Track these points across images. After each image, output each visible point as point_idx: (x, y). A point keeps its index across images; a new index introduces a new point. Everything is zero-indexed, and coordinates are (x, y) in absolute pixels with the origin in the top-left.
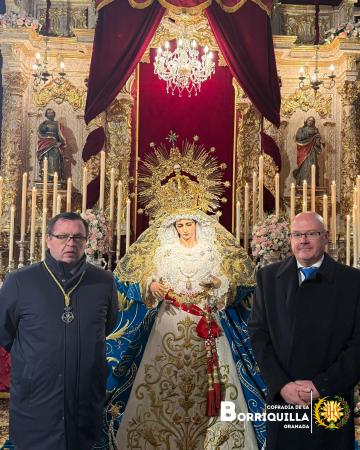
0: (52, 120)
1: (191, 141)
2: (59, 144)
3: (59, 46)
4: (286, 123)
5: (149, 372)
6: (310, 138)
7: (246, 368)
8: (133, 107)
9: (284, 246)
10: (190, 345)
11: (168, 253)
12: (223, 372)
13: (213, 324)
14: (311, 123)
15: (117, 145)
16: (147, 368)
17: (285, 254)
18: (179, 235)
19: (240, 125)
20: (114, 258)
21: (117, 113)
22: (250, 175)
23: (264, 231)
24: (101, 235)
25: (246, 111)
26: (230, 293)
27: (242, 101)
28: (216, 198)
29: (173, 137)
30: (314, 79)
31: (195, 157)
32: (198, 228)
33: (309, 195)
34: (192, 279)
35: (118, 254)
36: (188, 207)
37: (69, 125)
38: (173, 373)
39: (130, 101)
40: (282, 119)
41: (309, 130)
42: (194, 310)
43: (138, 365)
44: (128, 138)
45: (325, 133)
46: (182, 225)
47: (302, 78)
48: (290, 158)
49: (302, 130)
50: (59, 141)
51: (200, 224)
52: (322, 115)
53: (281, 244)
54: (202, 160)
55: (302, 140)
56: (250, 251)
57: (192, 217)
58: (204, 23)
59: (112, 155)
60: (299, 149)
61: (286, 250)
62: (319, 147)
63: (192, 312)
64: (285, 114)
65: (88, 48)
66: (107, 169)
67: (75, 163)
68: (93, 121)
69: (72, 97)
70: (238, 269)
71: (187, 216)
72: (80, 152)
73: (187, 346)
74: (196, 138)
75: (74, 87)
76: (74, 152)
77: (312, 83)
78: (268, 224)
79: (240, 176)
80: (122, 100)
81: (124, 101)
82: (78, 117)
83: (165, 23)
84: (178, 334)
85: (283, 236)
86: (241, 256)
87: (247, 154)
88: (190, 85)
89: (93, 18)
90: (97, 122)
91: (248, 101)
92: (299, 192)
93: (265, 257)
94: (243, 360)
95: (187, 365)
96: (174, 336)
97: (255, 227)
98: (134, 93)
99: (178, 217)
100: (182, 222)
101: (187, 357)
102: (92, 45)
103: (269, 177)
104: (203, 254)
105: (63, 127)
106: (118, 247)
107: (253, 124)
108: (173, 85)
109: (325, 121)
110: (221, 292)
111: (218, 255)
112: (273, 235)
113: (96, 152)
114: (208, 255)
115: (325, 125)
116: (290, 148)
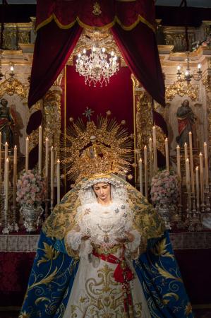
0: (6, 107)
1: (105, 115)
2: (10, 123)
3: (11, 56)
4: (169, 105)
5: (75, 312)
6: (187, 114)
7: (155, 303)
8: (62, 96)
9: (174, 193)
10: (109, 289)
11: (88, 211)
12: (137, 309)
13: (128, 269)
14: (186, 104)
15: (51, 122)
16: (73, 308)
17: (176, 199)
18: (97, 196)
19: (138, 106)
20: (49, 206)
21: (52, 100)
22: (146, 141)
23: (159, 182)
24: (38, 189)
25: (141, 96)
26: (142, 245)
27: (139, 89)
28: (127, 163)
29: (89, 112)
30: (187, 73)
31: (108, 129)
32: (113, 190)
33: (189, 154)
34: (109, 234)
35: (52, 203)
36: (103, 172)
37: (18, 110)
38: (95, 313)
39: (60, 92)
40: (167, 102)
41: (185, 109)
42: (111, 259)
43: (66, 305)
44: (59, 117)
45: (195, 111)
46: (99, 188)
47: (179, 73)
48: (173, 128)
49: (180, 109)
50: (10, 121)
51: (114, 186)
52: (193, 99)
53: (172, 191)
54: (115, 131)
55: (181, 116)
56: (149, 197)
57: (107, 180)
58: (110, 39)
59: (48, 129)
60: (179, 121)
61: (176, 196)
62: (193, 120)
63: (110, 261)
64: (168, 98)
65: (30, 56)
66: (43, 140)
67: (22, 136)
68: (34, 106)
69: (20, 90)
70: (148, 223)
71: (103, 180)
72: (25, 128)
73: (106, 290)
74: (109, 113)
75: (21, 84)
76: (21, 128)
77: (186, 77)
78: (163, 177)
79: (139, 141)
80: (54, 91)
81: (55, 91)
82: (24, 104)
83: (83, 39)
84: (99, 280)
85: (174, 186)
86: (149, 212)
87: (144, 126)
88: (102, 79)
89: (34, 37)
90: (37, 107)
91: (143, 89)
92: (182, 152)
93: (161, 202)
94: (153, 297)
95: (107, 306)
96: (95, 281)
97: (153, 180)
98: (62, 86)
99: (95, 181)
100: (99, 185)
101: (107, 299)
102: (32, 54)
103: (160, 142)
104: (117, 211)
105: (12, 111)
106: (52, 197)
107: (147, 105)
108: (90, 79)
109: (195, 103)
110: (134, 246)
111: (130, 211)
112: (167, 185)
113: (36, 128)
114: (122, 212)
115: (195, 105)
116: (173, 121)
